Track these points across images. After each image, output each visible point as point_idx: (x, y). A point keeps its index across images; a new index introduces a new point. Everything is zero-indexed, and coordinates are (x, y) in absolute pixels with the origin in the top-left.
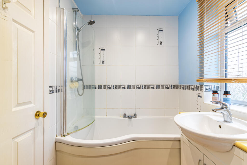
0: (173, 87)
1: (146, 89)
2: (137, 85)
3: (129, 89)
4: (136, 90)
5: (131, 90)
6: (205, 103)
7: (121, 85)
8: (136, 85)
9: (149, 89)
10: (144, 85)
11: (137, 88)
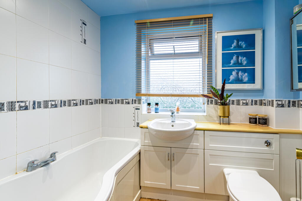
0: (96, 102)
1: (67, 106)
2: (53, 101)
3: (37, 110)
4: (50, 111)
5: (41, 111)
6: (143, 114)
7: (18, 102)
8: (50, 101)
9: (70, 107)
10: (64, 100)
11: (53, 106)
